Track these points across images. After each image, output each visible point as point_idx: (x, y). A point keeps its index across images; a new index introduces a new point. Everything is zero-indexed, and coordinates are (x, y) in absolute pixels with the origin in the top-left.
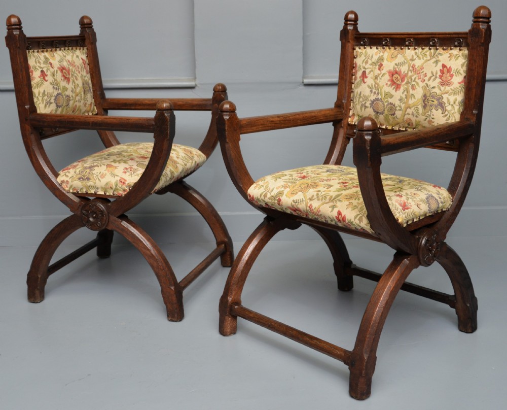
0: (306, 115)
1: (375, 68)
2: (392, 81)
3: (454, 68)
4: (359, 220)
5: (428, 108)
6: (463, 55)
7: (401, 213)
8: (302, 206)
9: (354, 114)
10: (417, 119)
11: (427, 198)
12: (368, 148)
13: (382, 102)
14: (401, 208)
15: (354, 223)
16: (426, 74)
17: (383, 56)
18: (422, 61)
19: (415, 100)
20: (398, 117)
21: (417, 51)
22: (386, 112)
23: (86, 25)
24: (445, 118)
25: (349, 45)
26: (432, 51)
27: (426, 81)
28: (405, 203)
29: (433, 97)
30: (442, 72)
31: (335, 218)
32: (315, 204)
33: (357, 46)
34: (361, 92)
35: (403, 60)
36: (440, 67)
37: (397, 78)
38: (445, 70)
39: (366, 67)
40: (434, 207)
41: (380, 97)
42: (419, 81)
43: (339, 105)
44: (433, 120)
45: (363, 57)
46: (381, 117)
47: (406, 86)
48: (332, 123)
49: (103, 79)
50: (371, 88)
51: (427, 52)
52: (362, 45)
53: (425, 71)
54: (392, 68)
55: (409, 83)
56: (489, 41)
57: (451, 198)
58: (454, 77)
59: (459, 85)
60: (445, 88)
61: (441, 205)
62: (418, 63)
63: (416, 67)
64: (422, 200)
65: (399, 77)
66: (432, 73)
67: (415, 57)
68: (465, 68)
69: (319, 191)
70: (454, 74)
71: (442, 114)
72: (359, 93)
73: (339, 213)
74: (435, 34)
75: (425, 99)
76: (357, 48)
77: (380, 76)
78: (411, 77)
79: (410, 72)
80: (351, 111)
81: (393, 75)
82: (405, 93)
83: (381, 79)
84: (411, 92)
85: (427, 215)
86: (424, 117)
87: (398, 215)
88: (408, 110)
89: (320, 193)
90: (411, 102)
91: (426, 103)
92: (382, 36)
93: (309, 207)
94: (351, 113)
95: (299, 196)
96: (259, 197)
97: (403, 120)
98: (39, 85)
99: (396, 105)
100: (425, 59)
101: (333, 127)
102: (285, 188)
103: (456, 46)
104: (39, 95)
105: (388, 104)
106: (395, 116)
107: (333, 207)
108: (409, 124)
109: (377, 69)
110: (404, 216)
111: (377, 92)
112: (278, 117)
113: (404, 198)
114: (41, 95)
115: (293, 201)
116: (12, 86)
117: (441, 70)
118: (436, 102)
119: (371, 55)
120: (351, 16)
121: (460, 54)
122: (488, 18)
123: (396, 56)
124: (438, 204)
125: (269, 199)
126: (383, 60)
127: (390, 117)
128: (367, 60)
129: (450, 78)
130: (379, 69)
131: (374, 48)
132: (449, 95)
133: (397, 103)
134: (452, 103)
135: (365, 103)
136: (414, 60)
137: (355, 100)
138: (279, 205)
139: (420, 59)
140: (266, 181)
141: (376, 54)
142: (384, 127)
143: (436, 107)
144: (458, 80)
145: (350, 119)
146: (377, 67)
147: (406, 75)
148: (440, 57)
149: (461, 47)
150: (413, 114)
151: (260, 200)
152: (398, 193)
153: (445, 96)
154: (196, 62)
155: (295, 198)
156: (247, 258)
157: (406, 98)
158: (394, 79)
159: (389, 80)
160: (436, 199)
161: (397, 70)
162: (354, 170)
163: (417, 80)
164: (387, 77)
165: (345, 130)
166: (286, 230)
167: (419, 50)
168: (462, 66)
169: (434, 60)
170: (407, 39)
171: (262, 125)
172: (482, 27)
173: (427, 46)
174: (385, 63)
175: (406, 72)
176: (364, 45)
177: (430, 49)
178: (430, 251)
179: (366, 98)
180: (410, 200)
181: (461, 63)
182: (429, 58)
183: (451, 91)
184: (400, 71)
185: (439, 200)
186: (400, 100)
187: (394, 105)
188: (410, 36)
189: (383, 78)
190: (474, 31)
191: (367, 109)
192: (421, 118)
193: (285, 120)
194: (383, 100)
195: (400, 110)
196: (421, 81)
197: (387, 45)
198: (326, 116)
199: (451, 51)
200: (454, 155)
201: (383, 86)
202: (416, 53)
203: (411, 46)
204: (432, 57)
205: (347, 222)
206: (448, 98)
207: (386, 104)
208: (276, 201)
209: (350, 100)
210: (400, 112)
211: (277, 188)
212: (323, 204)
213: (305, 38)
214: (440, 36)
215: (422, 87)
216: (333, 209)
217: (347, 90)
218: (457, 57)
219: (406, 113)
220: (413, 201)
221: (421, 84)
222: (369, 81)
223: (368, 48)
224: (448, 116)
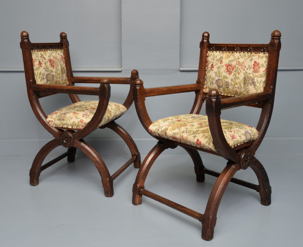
0: (181, 87)
1: (218, 63)
2: (227, 70)
3: (260, 63)
4: (208, 144)
5: (246, 84)
6: (265, 57)
7: (231, 141)
8: (178, 136)
9: (206, 87)
10: (241, 90)
11: (245, 133)
12: (214, 105)
13: (222, 81)
14: (231, 138)
15: (206, 146)
16: (245, 66)
17: (223, 56)
18: (244, 59)
19: (240, 80)
20: (230, 89)
21: (241, 54)
22: (224, 86)
23: (63, 37)
24: (256, 90)
25: (205, 50)
26: (249, 54)
27: (246, 70)
28: (233, 135)
29: (249, 79)
30: (254, 65)
31: (195, 143)
32: (185, 135)
33: (209, 50)
34: (210, 76)
35: (233, 58)
36: (253, 62)
37: (230, 68)
38: (256, 64)
39: (214, 62)
40: (249, 138)
41: (220, 78)
42: (242, 70)
43: (198, 82)
44: (249, 91)
45: (212, 57)
46: (221, 89)
47: (235, 73)
48: (194, 92)
49: (72, 66)
50: (216, 73)
51: (246, 54)
52: (211, 50)
53: (245, 64)
54: (227, 63)
55: (237, 71)
56: (280, 49)
57: (258, 133)
58: (261, 68)
59: (263, 73)
60: (256, 74)
61: (252, 137)
62: (241, 60)
63: (240, 62)
64: (242, 134)
65: (231, 68)
66: (249, 66)
67: (240, 57)
68: (266, 63)
69: (187, 128)
70: (261, 66)
71: (254, 88)
72: (209, 76)
73: (198, 140)
74: (251, 45)
75: (245, 80)
76: (209, 52)
77: (221, 67)
78: (237, 68)
79: (237, 65)
80: (205, 85)
81: (228, 67)
82: (234, 76)
83: (221, 69)
84: (237, 76)
85: (245, 142)
86: (244, 89)
87: (229, 142)
88: (236, 85)
89: (187, 129)
90: (237, 81)
91: (246, 82)
92: (222, 46)
93: (182, 137)
94: (205, 87)
95: (176, 131)
96: (155, 131)
97: (233, 90)
98: (38, 69)
99: (229, 83)
100: (245, 58)
101: (195, 94)
102: (169, 126)
103: (262, 52)
104: (38, 74)
105: (225, 82)
106: (229, 88)
107: (195, 137)
108: (236, 93)
109: (219, 63)
110: (233, 142)
111: (219, 76)
112: (166, 88)
113: (233, 133)
114: (39, 74)
115: (173, 133)
116: (23, 69)
117: (253, 64)
118: (251, 81)
119: (216, 56)
120: (206, 35)
121: (264, 56)
122: (279, 37)
123: (230, 57)
124: (251, 136)
125: (160, 132)
126: (222, 58)
127: (226, 89)
128: (214, 58)
129: (258, 68)
130: (221, 63)
131: (218, 52)
132: (258, 78)
133: (230, 82)
134: (259, 82)
135: (213, 81)
136: (240, 58)
137: (207, 80)
138: (166, 135)
139: (242, 58)
140: (159, 122)
141: (219, 55)
142: (223, 94)
143: (251, 84)
144: (263, 70)
145: (204, 90)
146: (219, 62)
147: (235, 67)
148: (253, 57)
149: (265, 52)
150: (238, 88)
151: (156, 132)
152: (229, 130)
153: (256, 78)
154: (122, 58)
155: (175, 131)
156: (148, 164)
157: (235, 79)
158: (228, 69)
159: (226, 69)
160: (250, 133)
161: (230, 64)
162: (206, 117)
163: (241, 69)
164: (225, 68)
165: (202, 96)
166: (169, 149)
167: (242, 53)
168: (265, 62)
169: (250, 59)
170: (236, 47)
171: (157, 92)
172: (276, 41)
173: (246, 51)
174: (224, 60)
175: (235, 65)
176: (213, 50)
177: (248, 53)
178: (246, 161)
179: (213, 79)
180: (236, 134)
181: (265, 61)
182: (247, 58)
183: (259, 76)
184: (232, 65)
185: (251, 134)
186: (232, 80)
187: (228, 83)
188: (237, 46)
189: (222, 68)
190: (272, 44)
191: (214, 85)
192: (243, 90)
193: (169, 90)
194: (222, 80)
195: (231, 85)
196: (243, 70)
197: (225, 50)
198: (192, 88)
199: (259, 54)
200: (259, 110)
201: (223, 72)
202: (240, 55)
203: (238, 51)
204: (249, 57)
205: (202, 145)
206: (257, 79)
207: (224, 82)
208: (164, 133)
209: (204, 79)
210: (232, 87)
211: (165, 126)
212: (189, 135)
213: (181, 46)
214: (254, 46)
215: (244, 73)
216: (194, 138)
217: (203, 74)
218: (262, 57)
219: (235, 87)
220: (238, 134)
221: (243, 72)
222: (215, 69)
223: (215, 52)
224: (257, 89)
